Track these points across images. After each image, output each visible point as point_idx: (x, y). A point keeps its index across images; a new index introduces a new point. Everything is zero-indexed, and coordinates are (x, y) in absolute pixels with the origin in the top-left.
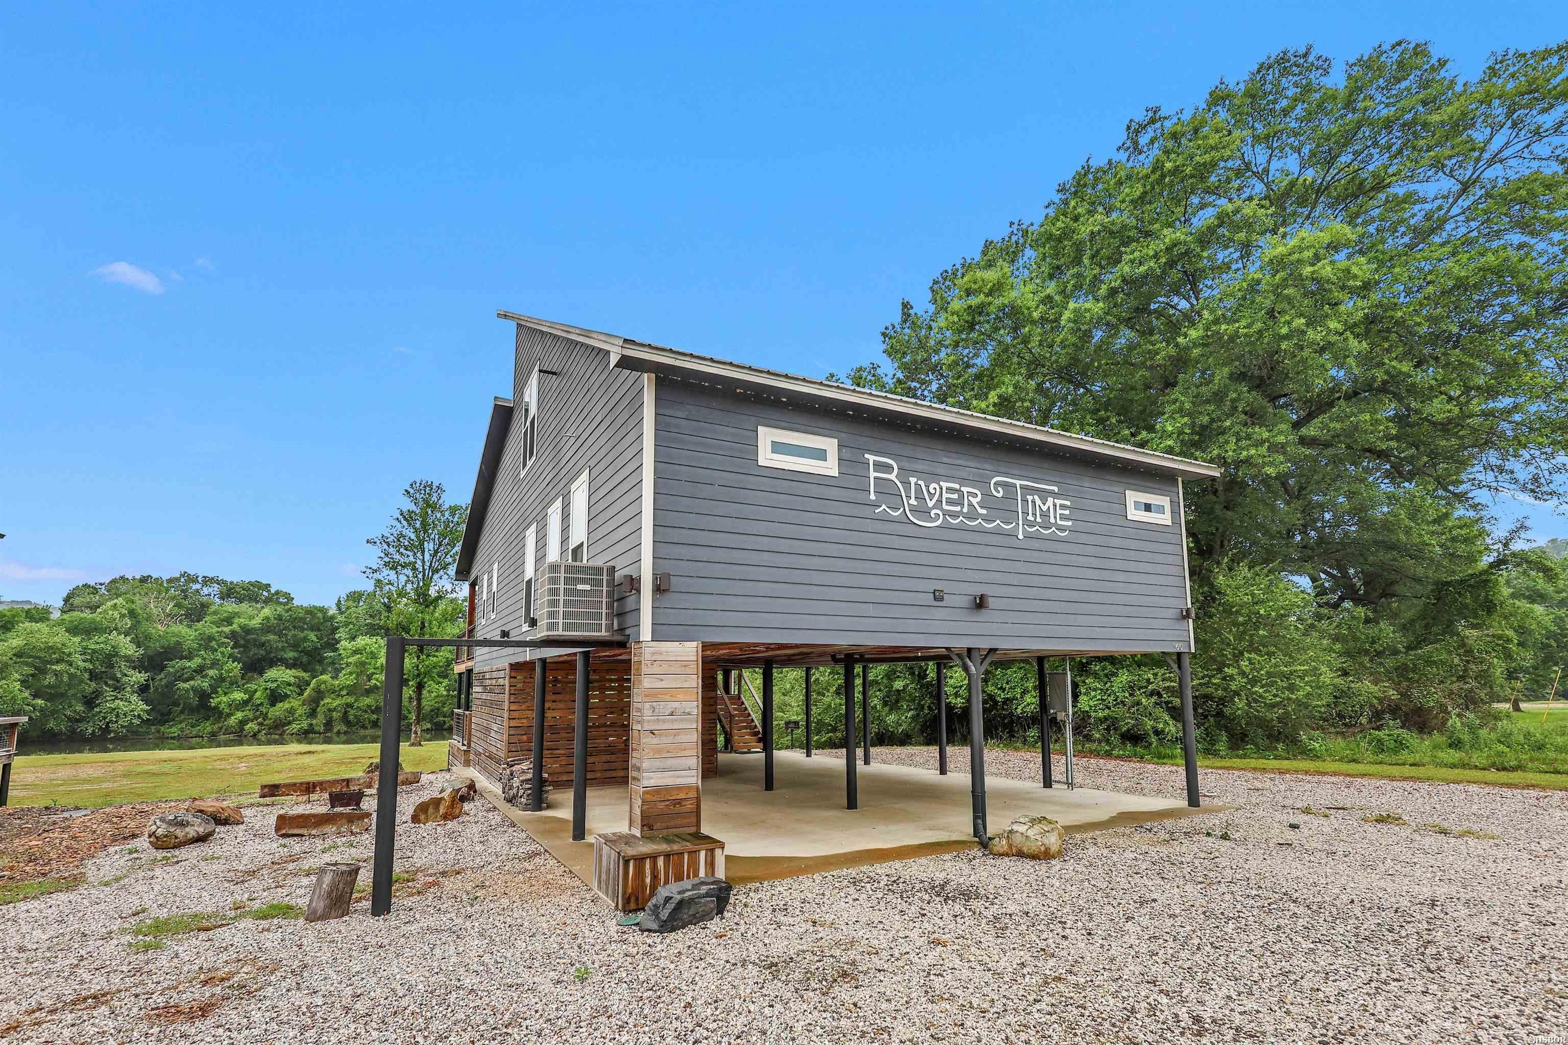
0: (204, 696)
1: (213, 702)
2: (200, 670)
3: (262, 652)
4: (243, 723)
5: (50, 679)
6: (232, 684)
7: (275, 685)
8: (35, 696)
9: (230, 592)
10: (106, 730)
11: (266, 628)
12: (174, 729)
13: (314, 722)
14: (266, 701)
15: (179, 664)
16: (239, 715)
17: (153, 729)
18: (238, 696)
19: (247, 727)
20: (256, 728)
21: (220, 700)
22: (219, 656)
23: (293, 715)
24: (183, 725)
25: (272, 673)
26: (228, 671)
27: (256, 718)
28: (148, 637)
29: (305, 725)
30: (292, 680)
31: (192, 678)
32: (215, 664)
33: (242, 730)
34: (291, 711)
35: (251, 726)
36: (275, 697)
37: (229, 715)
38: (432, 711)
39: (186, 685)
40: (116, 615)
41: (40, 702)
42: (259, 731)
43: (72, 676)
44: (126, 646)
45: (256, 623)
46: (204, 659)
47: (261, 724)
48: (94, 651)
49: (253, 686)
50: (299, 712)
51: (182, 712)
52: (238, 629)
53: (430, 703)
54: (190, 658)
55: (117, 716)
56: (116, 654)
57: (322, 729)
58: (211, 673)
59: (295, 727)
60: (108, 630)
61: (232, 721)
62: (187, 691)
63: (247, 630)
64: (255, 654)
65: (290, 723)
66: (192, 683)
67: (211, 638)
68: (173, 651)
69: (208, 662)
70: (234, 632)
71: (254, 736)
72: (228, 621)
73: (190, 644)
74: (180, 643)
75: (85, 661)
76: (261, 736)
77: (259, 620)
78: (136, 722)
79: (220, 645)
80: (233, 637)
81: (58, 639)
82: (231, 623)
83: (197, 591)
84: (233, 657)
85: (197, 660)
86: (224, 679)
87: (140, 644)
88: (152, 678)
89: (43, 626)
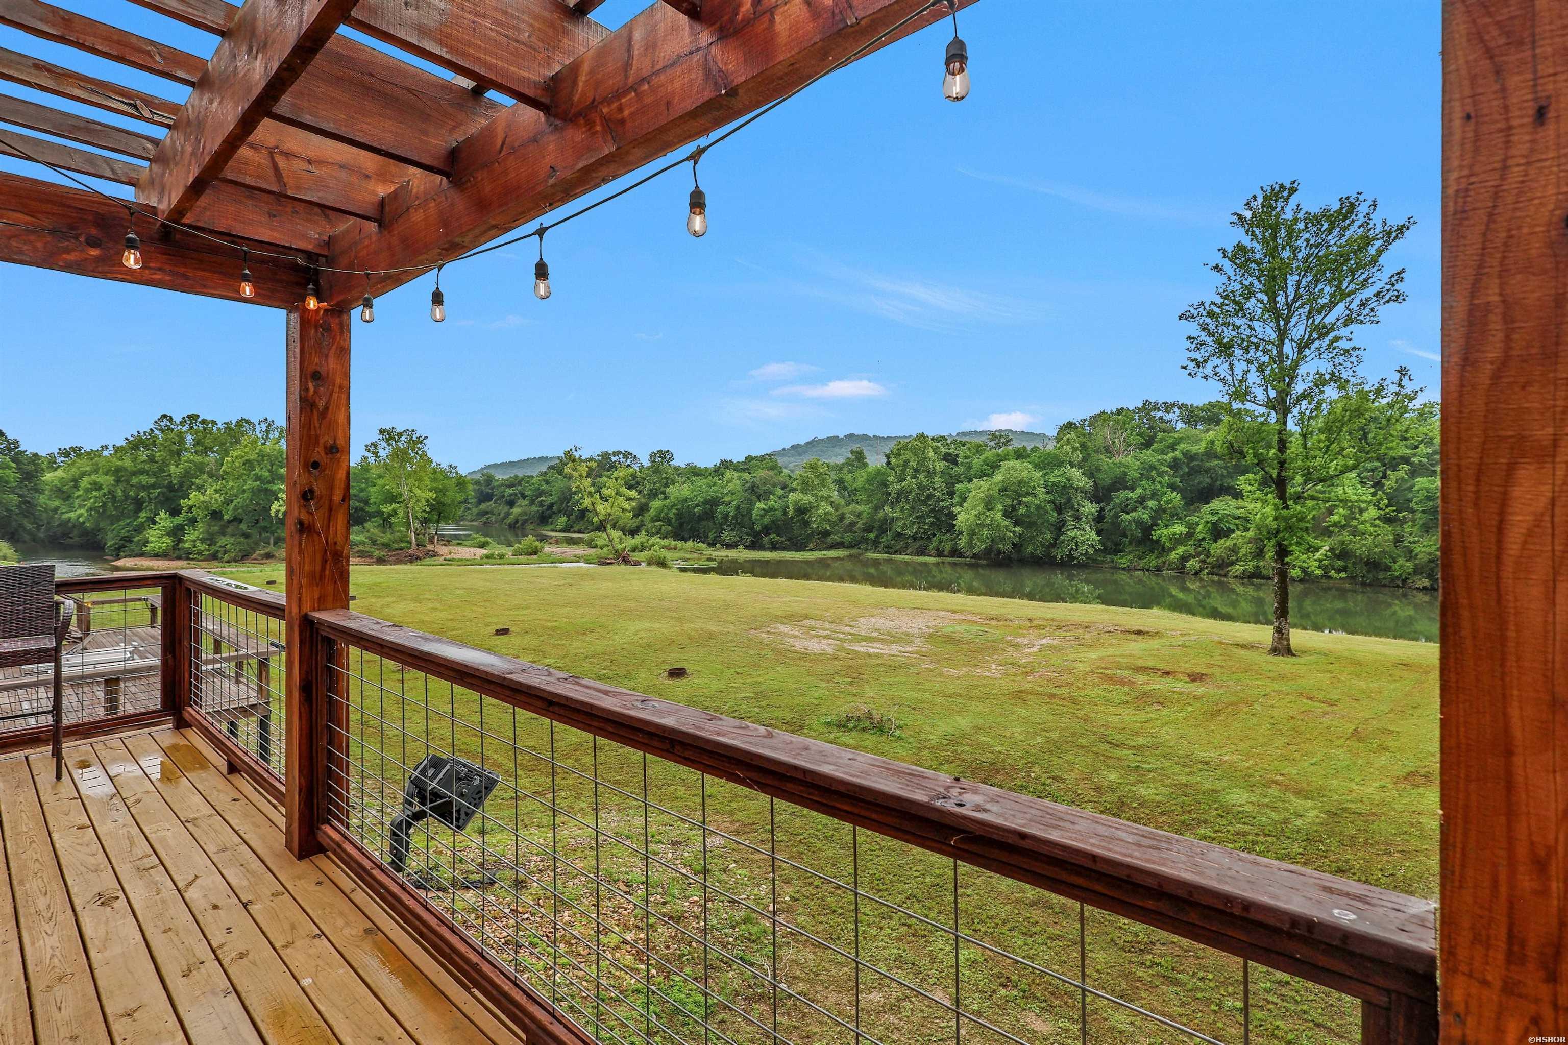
0: (1147, 529)
1: (1155, 535)
2: (1142, 500)
3: (1208, 480)
4: (1184, 559)
5: (1022, 510)
6: (1172, 516)
7: (1215, 518)
8: (1016, 524)
9: (1191, 416)
10: (1071, 557)
11: (1210, 454)
12: (1124, 560)
13: (1261, 564)
14: (1208, 536)
15: (1123, 494)
16: (1181, 550)
17: (1107, 558)
18: (1179, 529)
19: (1188, 564)
20: (1198, 566)
21: (1162, 533)
22: (1159, 487)
23: (1237, 553)
24: (1131, 557)
25: (1216, 504)
26: (1167, 502)
27: (1198, 554)
28: (1098, 470)
29: (1250, 566)
30: (1236, 513)
31: (1134, 509)
32: (1154, 495)
33: (1184, 566)
34: (1234, 549)
35: (1192, 564)
36: (1218, 532)
37: (1173, 549)
38: (1431, 561)
39: (1128, 517)
40: (1068, 448)
41: (1018, 529)
42: (1201, 570)
43: (1038, 507)
44: (1079, 478)
45: (1198, 449)
46: (1145, 489)
47: (1204, 562)
48: (1054, 484)
49: (1195, 519)
50: (1243, 551)
51: (1130, 543)
52: (1180, 456)
53: (1427, 550)
54: (1133, 489)
55: (1077, 545)
56: (1072, 487)
57: (1271, 573)
58: (1151, 504)
59: (1238, 569)
60: (1061, 464)
61: (1173, 556)
62: (1130, 522)
63: (1190, 457)
64: (1200, 483)
65: (1233, 563)
66: (1133, 514)
67: (1152, 467)
68: (1121, 483)
69: (1148, 492)
70: (1175, 459)
71: (1196, 574)
72: (1172, 447)
73: (1134, 474)
74: (1125, 474)
75: (1048, 493)
76: (1204, 575)
77: (1203, 444)
78: (1091, 551)
79: (1161, 474)
80: (1175, 465)
81: (1025, 474)
82: (1174, 450)
83: (1161, 418)
84: (1173, 487)
85: (1139, 491)
86: (1164, 511)
87: (1091, 475)
88: (1102, 509)
89: (1018, 463)
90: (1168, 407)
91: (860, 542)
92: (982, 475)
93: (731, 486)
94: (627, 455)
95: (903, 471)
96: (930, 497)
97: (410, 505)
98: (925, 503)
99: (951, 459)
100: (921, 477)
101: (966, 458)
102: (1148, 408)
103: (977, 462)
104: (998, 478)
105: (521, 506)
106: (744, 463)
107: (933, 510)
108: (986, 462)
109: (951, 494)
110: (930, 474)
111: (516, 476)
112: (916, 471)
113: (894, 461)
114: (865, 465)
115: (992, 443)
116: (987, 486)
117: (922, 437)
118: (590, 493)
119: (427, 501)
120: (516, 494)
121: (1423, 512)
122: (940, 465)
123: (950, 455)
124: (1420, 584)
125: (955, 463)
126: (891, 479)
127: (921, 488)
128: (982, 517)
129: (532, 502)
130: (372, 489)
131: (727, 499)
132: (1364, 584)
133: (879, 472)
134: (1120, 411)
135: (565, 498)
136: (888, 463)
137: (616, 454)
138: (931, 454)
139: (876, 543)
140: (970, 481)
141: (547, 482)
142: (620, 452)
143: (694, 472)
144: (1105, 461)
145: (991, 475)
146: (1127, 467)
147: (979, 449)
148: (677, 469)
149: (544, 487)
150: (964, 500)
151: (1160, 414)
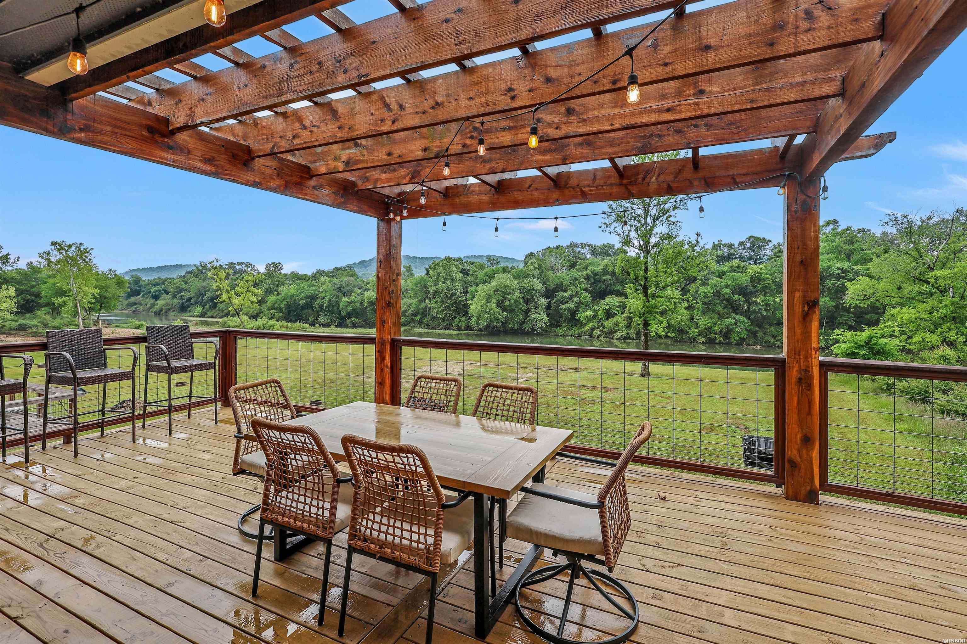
0: (573, 313)
1: (577, 317)
2: (571, 298)
3: (604, 287)
4: (592, 329)
5: (507, 303)
6: (586, 306)
7: (608, 307)
8: (503, 311)
9: (595, 251)
10: (533, 329)
11: (605, 272)
12: (561, 331)
13: (630, 332)
14: (604, 317)
15: (560, 294)
16: (590, 324)
17: (553, 330)
18: (590, 313)
19: (594, 332)
20: (599, 333)
21: (581, 316)
22: (579, 290)
23: (618, 326)
24: (565, 329)
25: (608, 300)
26: (584, 299)
27: (599, 327)
28: (548, 280)
29: (624, 333)
30: (618, 304)
31: (567, 302)
32: (577, 294)
33: (592, 334)
34: (617, 324)
35: (596, 332)
36: (609, 315)
37: (586, 324)
38: (706, 329)
39: (563, 307)
40: (532, 267)
41: (504, 314)
42: (601, 335)
43: (516, 301)
44: (538, 284)
45: (599, 269)
46: (572, 291)
47: (602, 331)
48: (524, 288)
49: (597, 308)
50: (621, 325)
51: (565, 321)
52: (590, 273)
53: (704, 323)
54: (566, 291)
55: (536, 323)
56: (534, 289)
57: (634, 336)
58: (576, 299)
59: (618, 335)
60: (527, 276)
61: (587, 328)
62: (564, 309)
63: (596, 274)
64: (600, 288)
65: (616, 331)
66: (566, 305)
67: (576, 279)
68: (559, 288)
69: (574, 293)
70: (588, 275)
71: (598, 337)
72: (586, 268)
73: (566, 283)
74: (562, 282)
75: (521, 293)
76: (602, 338)
77: (601, 267)
78: (544, 326)
79: (580, 283)
80: (587, 278)
81: (508, 282)
82: (587, 269)
83: (579, 252)
84: (586, 290)
85: (569, 292)
86: (582, 303)
87: (544, 283)
88: (550, 302)
89: (505, 275)
90: (583, 246)
91: (410, 322)
92: (484, 282)
93: (325, 287)
94: (248, 265)
95: (437, 279)
96: (453, 295)
97: (79, 298)
98: (450, 298)
99: (465, 272)
100: (448, 282)
101: (475, 272)
102: (573, 245)
103: (481, 274)
104: (494, 284)
105: (164, 299)
106: (333, 272)
107: (455, 303)
108: (486, 275)
109: (466, 293)
110: (453, 281)
111: (159, 278)
112: (445, 279)
113: (431, 273)
114: (412, 275)
115: (489, 263)
116: (487, 288)
117: (448, 259)
118: (227, 290)
119: (93, 295)
120: (160, 291)
121: (703, 304)
122: (459, 276)
123: (465, 270)
124: (701, 341)
125: (468, 275)
126: (429, 284)
127: (448, 289)
128: (485, 307)
129: (174, 297)
130: (43, 286)
131: (322, 295)
132: (676, 341)
133: (422, 279)
134: (558, 247)
135: (200, 294)
136: (428, 274)
137: (239, 264)
138: (454, 269)
139: (420, 323)
140: (477, 285)
141: (186, 283)
142: (243, 263)
143: (296, 277)
144: (551, 275)
145: (489, 282)
146: (563, 279)
147: (482, 266)
148: (285, 275)
149: (184, 286)
150: (474, 296)
151: (578, 249)
